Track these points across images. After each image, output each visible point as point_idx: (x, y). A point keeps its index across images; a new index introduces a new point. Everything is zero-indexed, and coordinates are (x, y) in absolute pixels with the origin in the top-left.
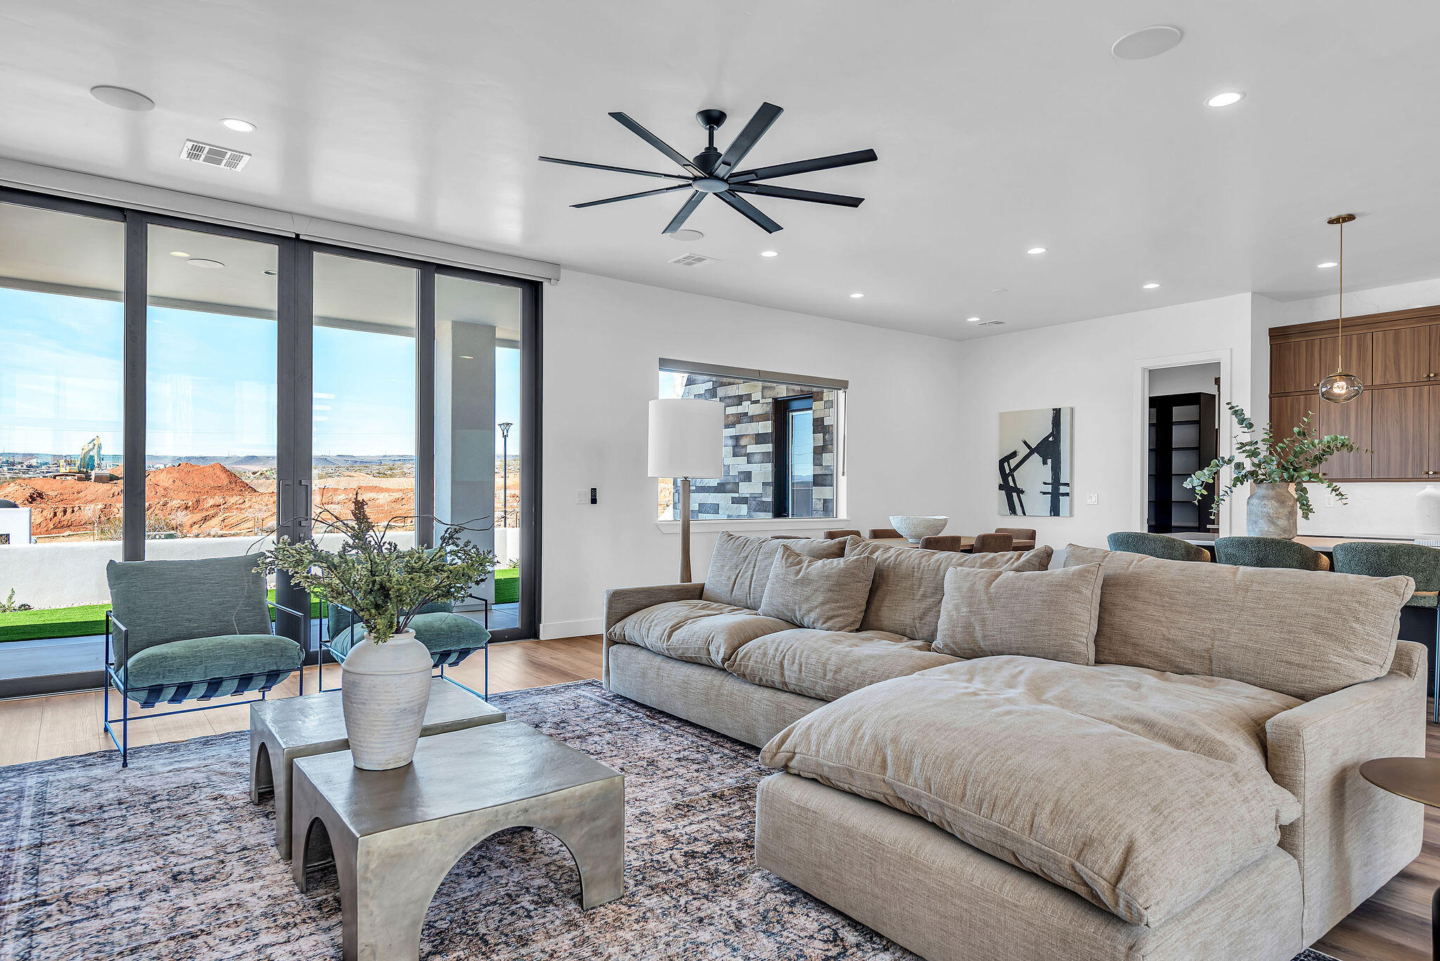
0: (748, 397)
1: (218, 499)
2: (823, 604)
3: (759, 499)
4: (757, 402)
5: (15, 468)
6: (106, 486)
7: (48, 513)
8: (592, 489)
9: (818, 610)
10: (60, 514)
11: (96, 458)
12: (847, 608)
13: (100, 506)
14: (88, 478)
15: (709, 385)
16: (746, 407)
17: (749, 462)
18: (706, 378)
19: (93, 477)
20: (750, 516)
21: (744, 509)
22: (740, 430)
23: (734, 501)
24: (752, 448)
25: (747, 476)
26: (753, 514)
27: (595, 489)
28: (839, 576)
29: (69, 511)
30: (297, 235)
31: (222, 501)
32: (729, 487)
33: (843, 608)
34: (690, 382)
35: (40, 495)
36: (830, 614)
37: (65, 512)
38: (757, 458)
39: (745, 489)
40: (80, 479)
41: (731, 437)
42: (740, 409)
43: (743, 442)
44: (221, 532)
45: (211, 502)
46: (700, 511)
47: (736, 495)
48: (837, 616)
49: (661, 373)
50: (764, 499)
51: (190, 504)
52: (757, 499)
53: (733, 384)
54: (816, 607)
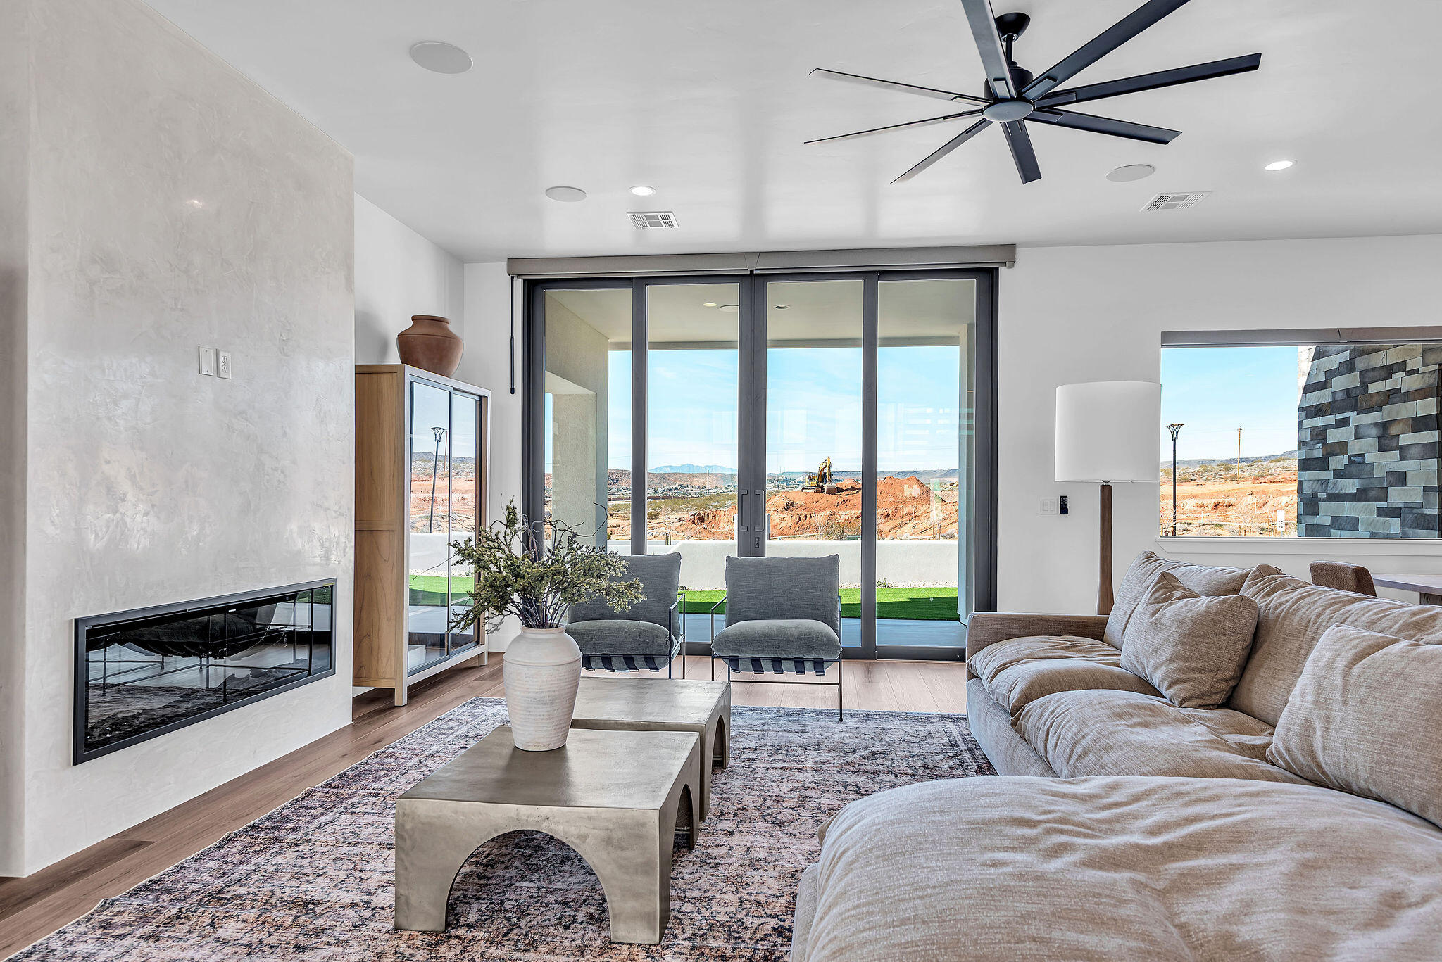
0: (1401, 366)
1: (911, 509)
2: (1170, 660)
3: (1418, 511)
4: (1416, 371)
5: (790, 483)
6: (834, 497)
7: (795, 519)
8: (1061, 497)
9: (1163, 668)
10: (802, 519)
11: (827, 475)
12: (1201, 671)
13: (828, 513)
14: (822, 491)
15: (1345, 356)
16: (1399, 381)
17: (1402, 458)
18: (1340, 347)
19: (825, 490)
20: (1404, 535)
21: (1395, 524)
22: (1389, 414)
23: (1381, 513)
24: (1405, 439)
25: (1400, 479)
26: (1410, 532)
27: (1067, 497)
28: (1194, 623)
29: (808, 516)
30: (752, 271)
31: (913, 510)
32: (1373, 494)
33: (1195, 670)
34: (1318, 355)
35: (793, 504)
36: (1176, 676)
37: (806, 517)
38: (1414, 452)
39: (1396, 497)
40: (817, 492)
41: (1376, 425)
42: (1388, 385)
43: (1393, 431)
44: (910, 537)
45: (906, 510)
46: (1332, 526)
47: (1384, 505)
48: (1184, 681)
49: (1164, 351)
50: (1426, 511)
51: (890, 512)
52: (1414, 511)
53: (1379, 350)
54: (1162, 664)
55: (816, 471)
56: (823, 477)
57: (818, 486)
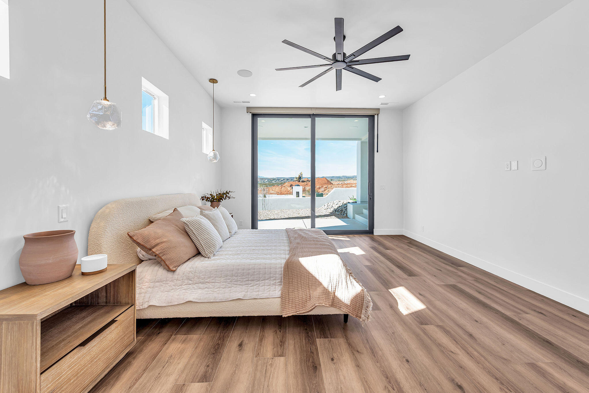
55: (298, 177)
56: (300, 178)
57: (298, 180)
